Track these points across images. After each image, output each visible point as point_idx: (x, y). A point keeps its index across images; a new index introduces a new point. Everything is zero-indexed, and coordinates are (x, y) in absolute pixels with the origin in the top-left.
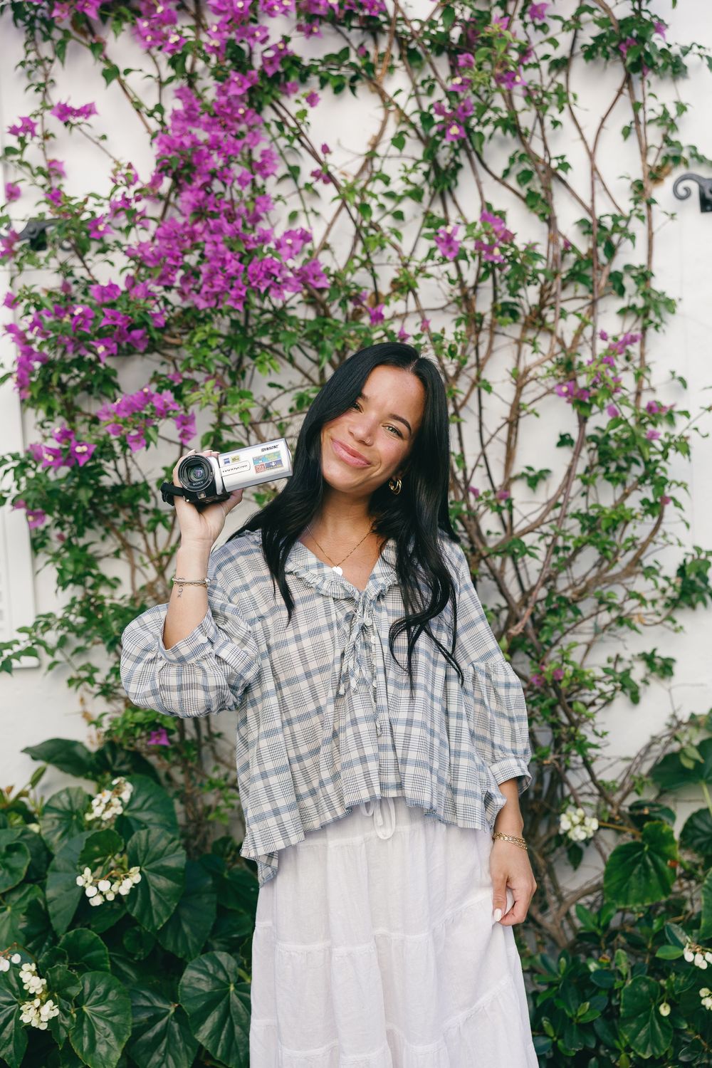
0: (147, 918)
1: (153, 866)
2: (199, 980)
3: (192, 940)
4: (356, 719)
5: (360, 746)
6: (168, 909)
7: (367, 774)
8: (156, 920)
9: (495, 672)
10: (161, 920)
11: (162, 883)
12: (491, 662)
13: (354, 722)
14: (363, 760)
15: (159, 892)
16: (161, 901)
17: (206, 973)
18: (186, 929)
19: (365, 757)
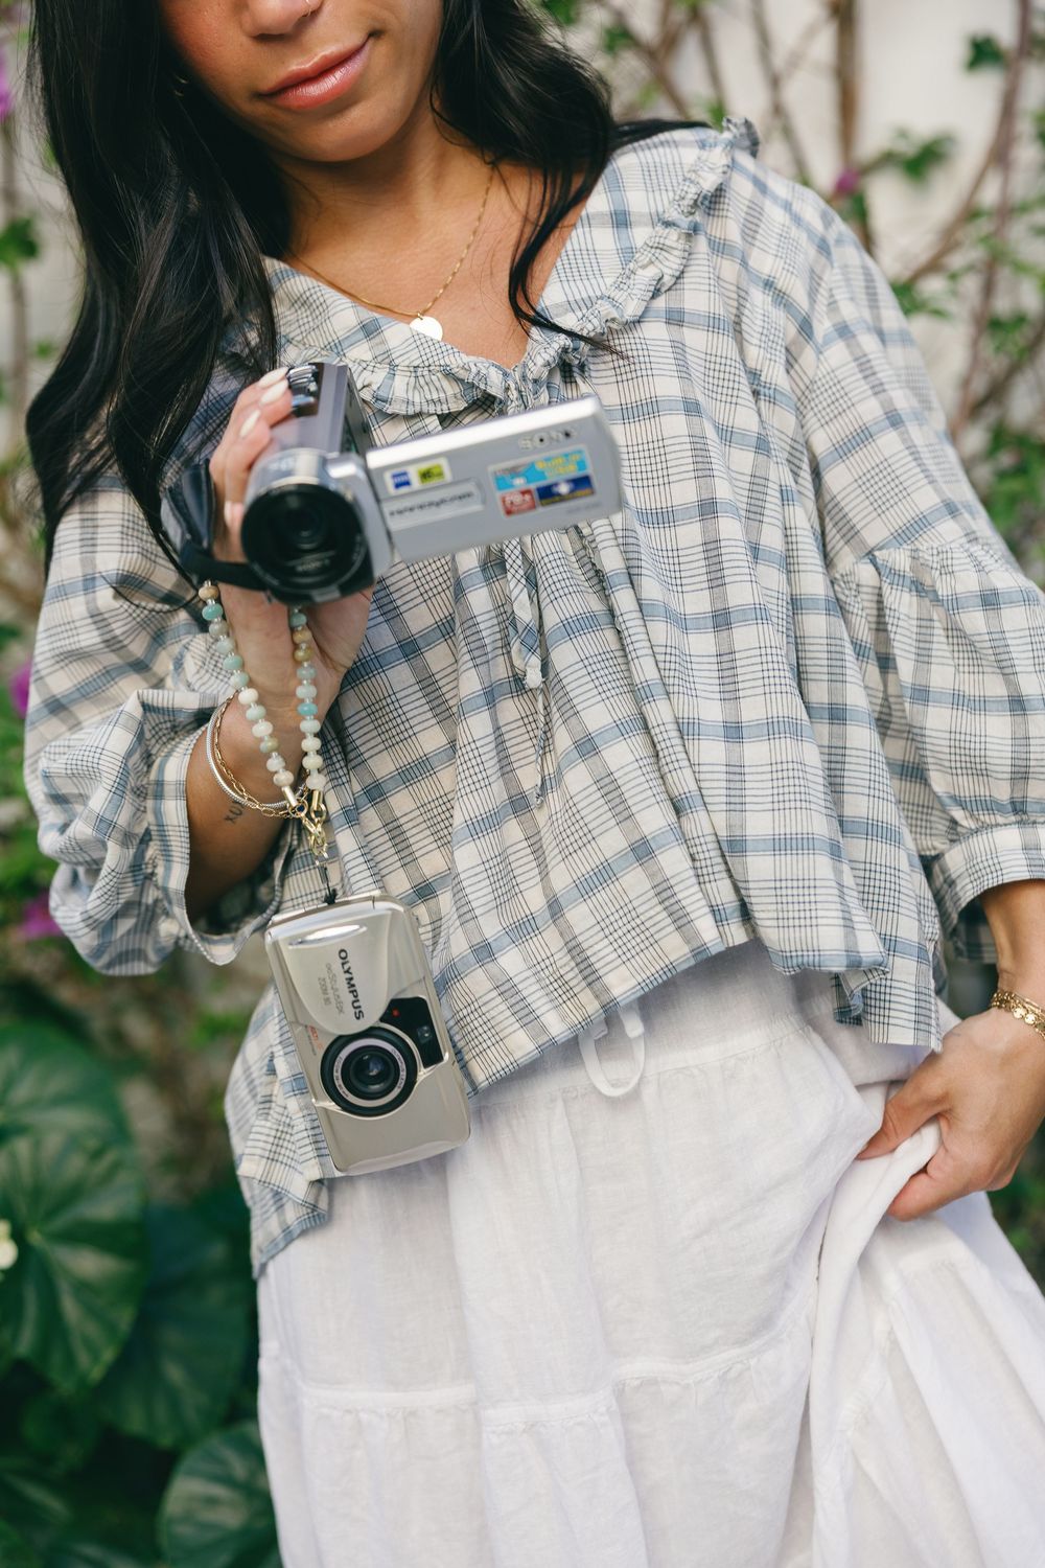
0: (57, 1358)
1: (60, 1222)
2: (211, 1502)
3: (194, 1402)
4: (589, 738)
5: (623, 813)
6: (110, 1328)
7: (664, 892)
8: (83, 1358)
9: (946, 570)
10: (95, 1355)
11: (88, 1264)
12: (926, 544)
13: (587, 747)
14: (642, 851)
15: (83, 1287)
16: (91, 1311)
17: (228, 1480)
18: (174, 1373)
19: (644, 841)
